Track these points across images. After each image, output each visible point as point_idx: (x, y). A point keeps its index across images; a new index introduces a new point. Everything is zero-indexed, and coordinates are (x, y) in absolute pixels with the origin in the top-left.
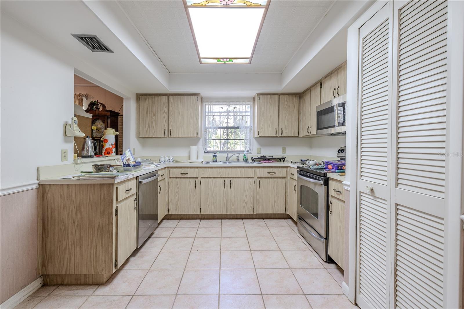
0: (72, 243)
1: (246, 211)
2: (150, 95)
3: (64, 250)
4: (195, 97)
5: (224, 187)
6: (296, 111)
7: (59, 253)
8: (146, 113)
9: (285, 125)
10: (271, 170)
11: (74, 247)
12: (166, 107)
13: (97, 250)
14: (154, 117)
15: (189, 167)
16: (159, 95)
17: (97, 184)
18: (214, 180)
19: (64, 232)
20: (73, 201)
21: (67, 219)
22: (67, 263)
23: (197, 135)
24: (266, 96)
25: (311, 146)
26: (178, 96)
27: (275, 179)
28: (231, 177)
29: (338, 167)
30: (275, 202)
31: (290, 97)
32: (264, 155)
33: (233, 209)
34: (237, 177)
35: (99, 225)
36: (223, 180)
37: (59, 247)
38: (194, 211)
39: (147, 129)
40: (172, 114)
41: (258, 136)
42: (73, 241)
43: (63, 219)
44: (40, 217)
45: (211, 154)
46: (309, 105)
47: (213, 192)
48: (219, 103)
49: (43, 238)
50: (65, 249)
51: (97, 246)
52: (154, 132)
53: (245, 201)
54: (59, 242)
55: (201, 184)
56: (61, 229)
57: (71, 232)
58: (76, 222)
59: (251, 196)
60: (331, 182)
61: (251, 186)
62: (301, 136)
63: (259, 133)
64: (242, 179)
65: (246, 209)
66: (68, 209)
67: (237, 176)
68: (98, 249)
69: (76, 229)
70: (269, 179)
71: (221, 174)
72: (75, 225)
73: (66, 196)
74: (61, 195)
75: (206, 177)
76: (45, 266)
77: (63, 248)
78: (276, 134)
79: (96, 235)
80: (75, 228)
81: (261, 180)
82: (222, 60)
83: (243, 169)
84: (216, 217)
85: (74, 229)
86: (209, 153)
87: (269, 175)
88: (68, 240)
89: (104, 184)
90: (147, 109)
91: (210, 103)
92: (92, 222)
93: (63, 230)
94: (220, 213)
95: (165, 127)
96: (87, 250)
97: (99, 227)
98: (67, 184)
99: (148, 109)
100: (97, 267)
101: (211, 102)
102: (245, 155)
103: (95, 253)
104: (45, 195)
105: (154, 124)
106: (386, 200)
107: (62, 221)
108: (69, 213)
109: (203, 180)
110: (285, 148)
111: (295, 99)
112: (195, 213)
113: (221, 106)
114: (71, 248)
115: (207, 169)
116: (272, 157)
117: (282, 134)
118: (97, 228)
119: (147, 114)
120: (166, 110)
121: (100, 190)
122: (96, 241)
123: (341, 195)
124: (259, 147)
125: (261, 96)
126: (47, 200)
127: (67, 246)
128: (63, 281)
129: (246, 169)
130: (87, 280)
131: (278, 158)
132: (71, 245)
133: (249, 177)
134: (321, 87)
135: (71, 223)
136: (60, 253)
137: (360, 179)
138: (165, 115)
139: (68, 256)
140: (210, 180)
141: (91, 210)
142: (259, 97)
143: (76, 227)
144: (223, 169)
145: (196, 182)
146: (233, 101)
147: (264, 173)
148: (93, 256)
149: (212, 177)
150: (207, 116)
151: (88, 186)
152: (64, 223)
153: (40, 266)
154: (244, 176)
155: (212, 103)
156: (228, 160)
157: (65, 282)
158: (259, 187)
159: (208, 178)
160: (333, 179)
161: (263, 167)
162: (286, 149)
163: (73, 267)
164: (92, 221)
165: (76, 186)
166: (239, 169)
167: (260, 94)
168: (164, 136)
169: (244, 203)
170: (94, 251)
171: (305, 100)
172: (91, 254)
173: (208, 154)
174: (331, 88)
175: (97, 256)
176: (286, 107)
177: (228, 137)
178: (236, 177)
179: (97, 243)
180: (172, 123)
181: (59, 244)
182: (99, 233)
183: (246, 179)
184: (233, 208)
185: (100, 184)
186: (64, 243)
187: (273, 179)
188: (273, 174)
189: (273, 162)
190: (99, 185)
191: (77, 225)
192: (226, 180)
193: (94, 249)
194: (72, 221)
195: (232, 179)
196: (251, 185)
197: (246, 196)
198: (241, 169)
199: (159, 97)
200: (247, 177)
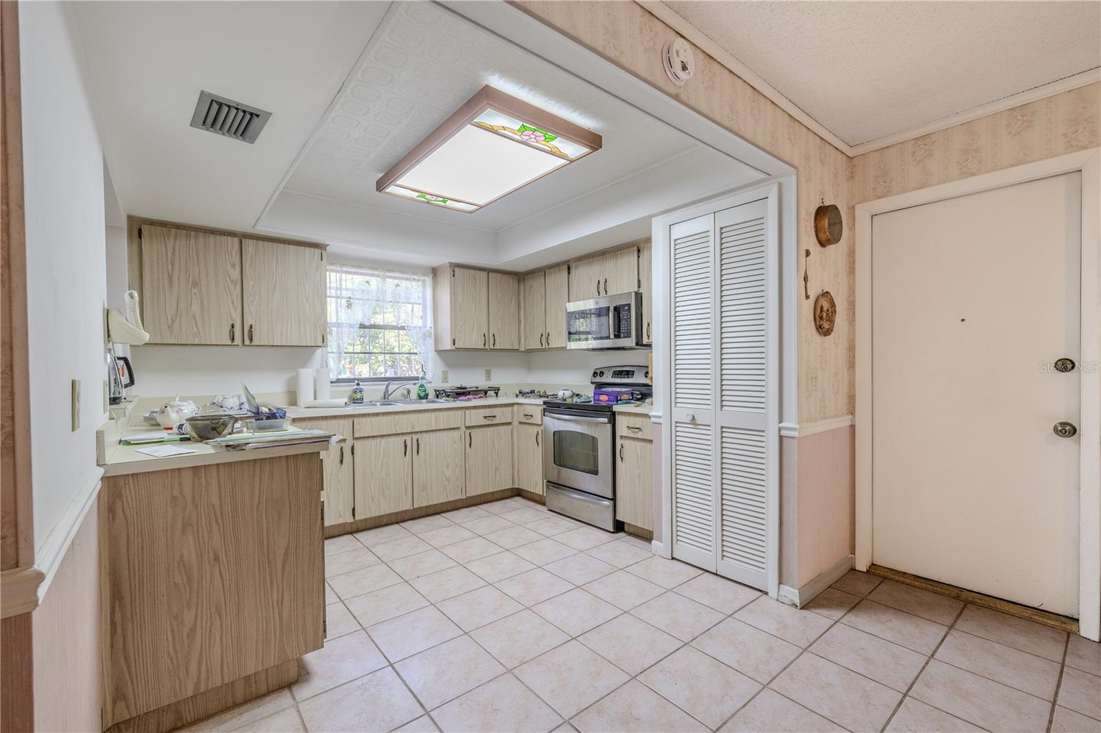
0: (213, 610)
1: (447, 496)
2: (178, 226)
3: (188, 636)
4: (317, 251)
5: (405, 453)
6: (513, 306)
7: (171, 650)
8: (166, 276)
9: (498, 328)
10: (488, 412)
11: (218, 618)
12: (233, 266)
13: (282, 609)
14: (194, 291)
15: (323, 417)
16: (211, 231)
17: (280, 457)
18: (384, 440)
19: (185, 589)
20: (213, 507)
21: (193, 556)
22: (200, 664)
23: (323, 342)
24: (466, 270)
25: (529, 367)
26: (270, 244)
27: (495, 428)
28: (417, 432)
29: (617, 397)
30: (496, 469)
31: (505, 278)
32: (463, 386)
33: (424, 496)
34: (429, 431)
35: (287, 550)
36: (400, 440)
37: (173, 631)
38: (340, 516)
39: (173, 321)
40: (253, 286)
41: (453, 348)
42: (216, 606)
43: (182, 556)
44: (105, 568)
45: (348, 386)
46: (542, 297)
47: (382, 467)
48: (361, 271)
49: (113, 623)
50: (193, 630)
51: (282, 598)
52: (195, 330)
53: (445, 476)
54: (170, 620)
55: (353, 454)
56: (176, 585)
57: (208, 585)
58: (223, 557)
59: (457, 465)
60: (618, 418)
61: (455, 445)
62: (523, 350)
63: (456, 341)
64: (438, 434)
65: (448, 493)
66: (198, 529)
67: (430, 429)
68: (286, 603)
69: (224, 575)
70: (485, 429)
71: (397, 428)
72: (219, 565)
73: (189, 499)
74: (174, 499)
75: (365, 438)
76: (124, 697)
77: (186, 630)
78: (485, 344)
79: (279, 576)
80: (220, 570)
81: (474, 432)
82: (427, 196)
83: (441, 414)
84: (385, 521)
85: (218, 573)
86: (340, 384)
87: (488, 422)
88: (200, 611)
89: (296, 455)
90: (170, 267)
91: (338, 269)
92: (268, 548)
93: (184, 586)
94: (397, 511)
95: (233, 320)
96: (257, 616)
97: (286, 554)
98: (193, 467)
99: (172, 264)
100: (286, 647)
101: (343, 265)
102: (422, 386)
103: (279, 617)
104: (119, 503)
105: (195, 308)
106: (709, 426)
107: (179, 564)
108: (201, 539)
109: (358, 445)
110: (490, 370)
111: (512, 282)
112: (341, 521)
113: (367, 278)
114: (212, 624)
115: (368, 419)
116: (477, 388)
117: (494, 344)
118: (282, 557)
119: (170, 278)
120: (235, 274)
121: (288, 470)
122: (280, 589)
123: (640, 432)
124: (444, 369)
125: (457, 270)
126: (126, 519)
127: (199, 623)
128: (180, 719)
129: (445, 413)
130: (254, 689)
131: (482, 390)
132: (211, 617)
133: (451, 429)
134: (569, 273)
135: (210, 563)
136: (174, 646)
137: (675, 407)
138: (232, 287)
139: (202, 647)
140: (373, 442)
141: (264, 520)
142: (454, 271)
143: (222, 569)
144: (401, 416)
145: (342, 449)
146: (393, 271)
147: (476, 418)
148: (272, 625)
149: (377, 436)
150: (329, 297)
151: (254, 468)
152: (184, 566)
153: (108, 702)
154: (442, 428)
155: (344, 269)
156: (388, 399)
157: (188, 716)
158: (470, 444)
159: (368, 437)
160: (622, 413)
161: (475, 407)
162: (492, 371)
163: (219, 669)
164: (268, 544)
165: (222, 468)
166: (433, 415)
167: (455, 266)
168: (230, 344)
169: (445, 480)
170: (276, 611)
171: (531, 286)
172: (267, 622)
173: (338, 386)
174: (591, 279)
175: (284, 621)
176: (500, 295)
177: (371, 348)
178: (426, 432)
179: (283, 593)
180: (252, 309)
181: (171, 624)
182: (287, 568)
183: (446, 432)
184: (423, 494)
185: (287, 456)
186: (188, 617)
187: (491, 429)
188: (492, 420)
189: (480, 397)
190: (284, 460)
191: (225, 562)
192: (408, 438)
193: (276, 608)
194: (212, 557)
195: (418, 436)
196: (455, 443)
197: (447, 467)
198: (437, 414)
199: (212, 238)
200: (447, 429)
